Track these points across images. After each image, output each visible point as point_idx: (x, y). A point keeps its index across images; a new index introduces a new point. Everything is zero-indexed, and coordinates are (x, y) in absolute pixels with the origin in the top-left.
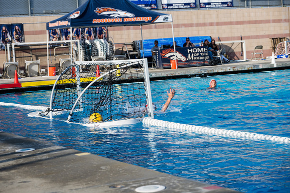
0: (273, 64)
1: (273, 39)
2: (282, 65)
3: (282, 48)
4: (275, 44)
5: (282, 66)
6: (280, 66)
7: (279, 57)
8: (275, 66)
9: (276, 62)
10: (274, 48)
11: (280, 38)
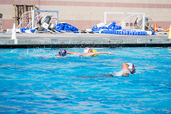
0: (13, 41)
1: (18, 6)
2: (26, 41)
3: (28, 19)
4: (19, 13)
5: (25, 44)
6: (22, 44)
7: (23, 31)
8: (16, 43)
9: (17, 38)
10: (18, 19)
11: (27, 6)
